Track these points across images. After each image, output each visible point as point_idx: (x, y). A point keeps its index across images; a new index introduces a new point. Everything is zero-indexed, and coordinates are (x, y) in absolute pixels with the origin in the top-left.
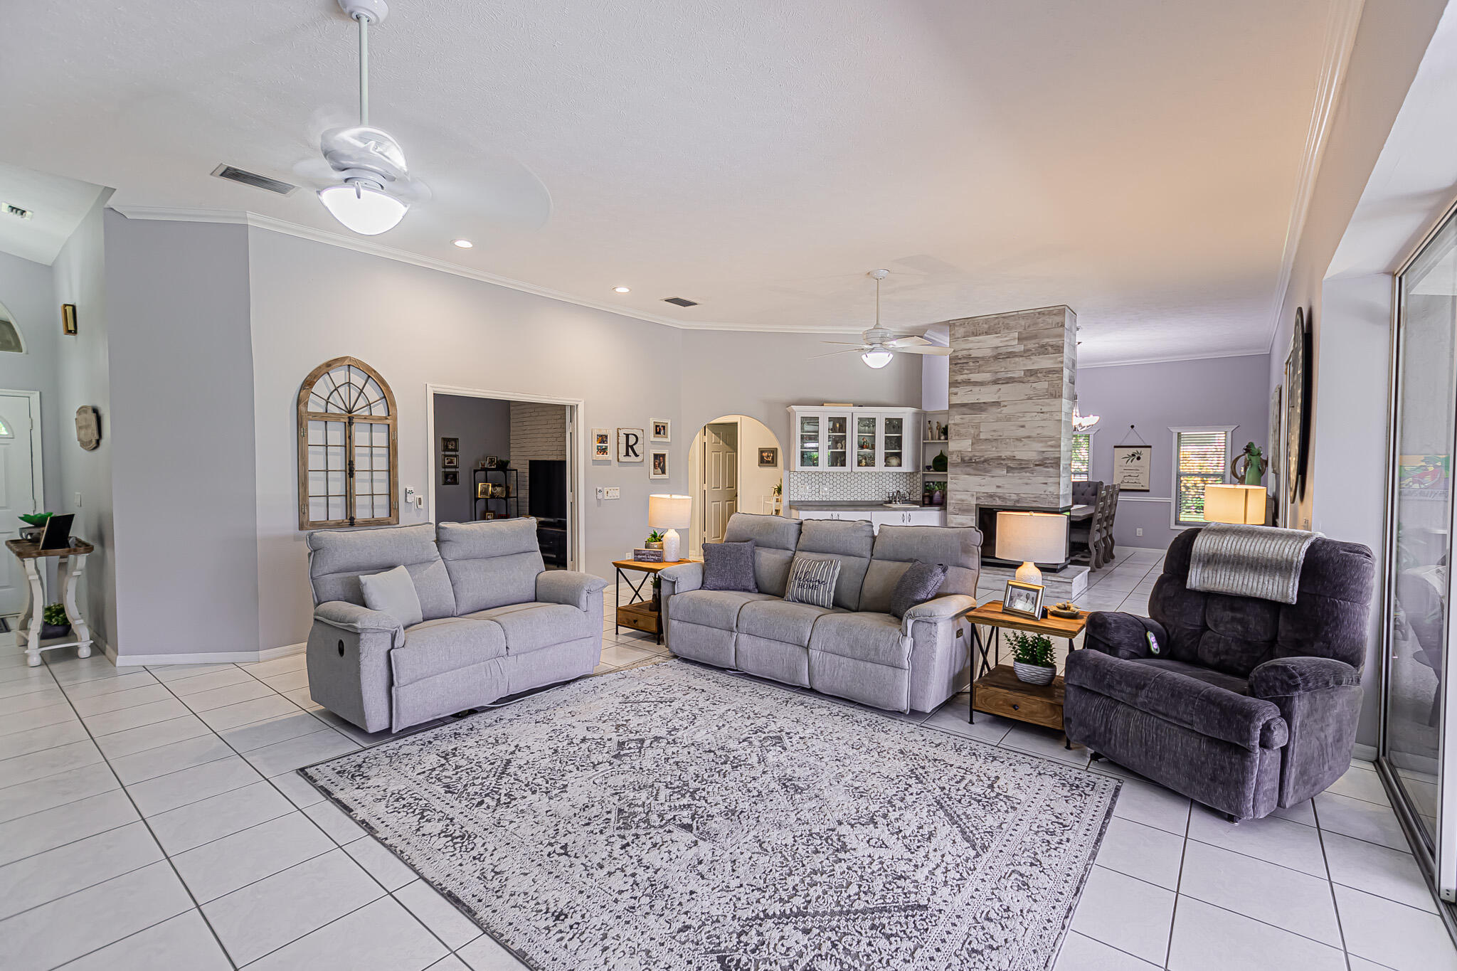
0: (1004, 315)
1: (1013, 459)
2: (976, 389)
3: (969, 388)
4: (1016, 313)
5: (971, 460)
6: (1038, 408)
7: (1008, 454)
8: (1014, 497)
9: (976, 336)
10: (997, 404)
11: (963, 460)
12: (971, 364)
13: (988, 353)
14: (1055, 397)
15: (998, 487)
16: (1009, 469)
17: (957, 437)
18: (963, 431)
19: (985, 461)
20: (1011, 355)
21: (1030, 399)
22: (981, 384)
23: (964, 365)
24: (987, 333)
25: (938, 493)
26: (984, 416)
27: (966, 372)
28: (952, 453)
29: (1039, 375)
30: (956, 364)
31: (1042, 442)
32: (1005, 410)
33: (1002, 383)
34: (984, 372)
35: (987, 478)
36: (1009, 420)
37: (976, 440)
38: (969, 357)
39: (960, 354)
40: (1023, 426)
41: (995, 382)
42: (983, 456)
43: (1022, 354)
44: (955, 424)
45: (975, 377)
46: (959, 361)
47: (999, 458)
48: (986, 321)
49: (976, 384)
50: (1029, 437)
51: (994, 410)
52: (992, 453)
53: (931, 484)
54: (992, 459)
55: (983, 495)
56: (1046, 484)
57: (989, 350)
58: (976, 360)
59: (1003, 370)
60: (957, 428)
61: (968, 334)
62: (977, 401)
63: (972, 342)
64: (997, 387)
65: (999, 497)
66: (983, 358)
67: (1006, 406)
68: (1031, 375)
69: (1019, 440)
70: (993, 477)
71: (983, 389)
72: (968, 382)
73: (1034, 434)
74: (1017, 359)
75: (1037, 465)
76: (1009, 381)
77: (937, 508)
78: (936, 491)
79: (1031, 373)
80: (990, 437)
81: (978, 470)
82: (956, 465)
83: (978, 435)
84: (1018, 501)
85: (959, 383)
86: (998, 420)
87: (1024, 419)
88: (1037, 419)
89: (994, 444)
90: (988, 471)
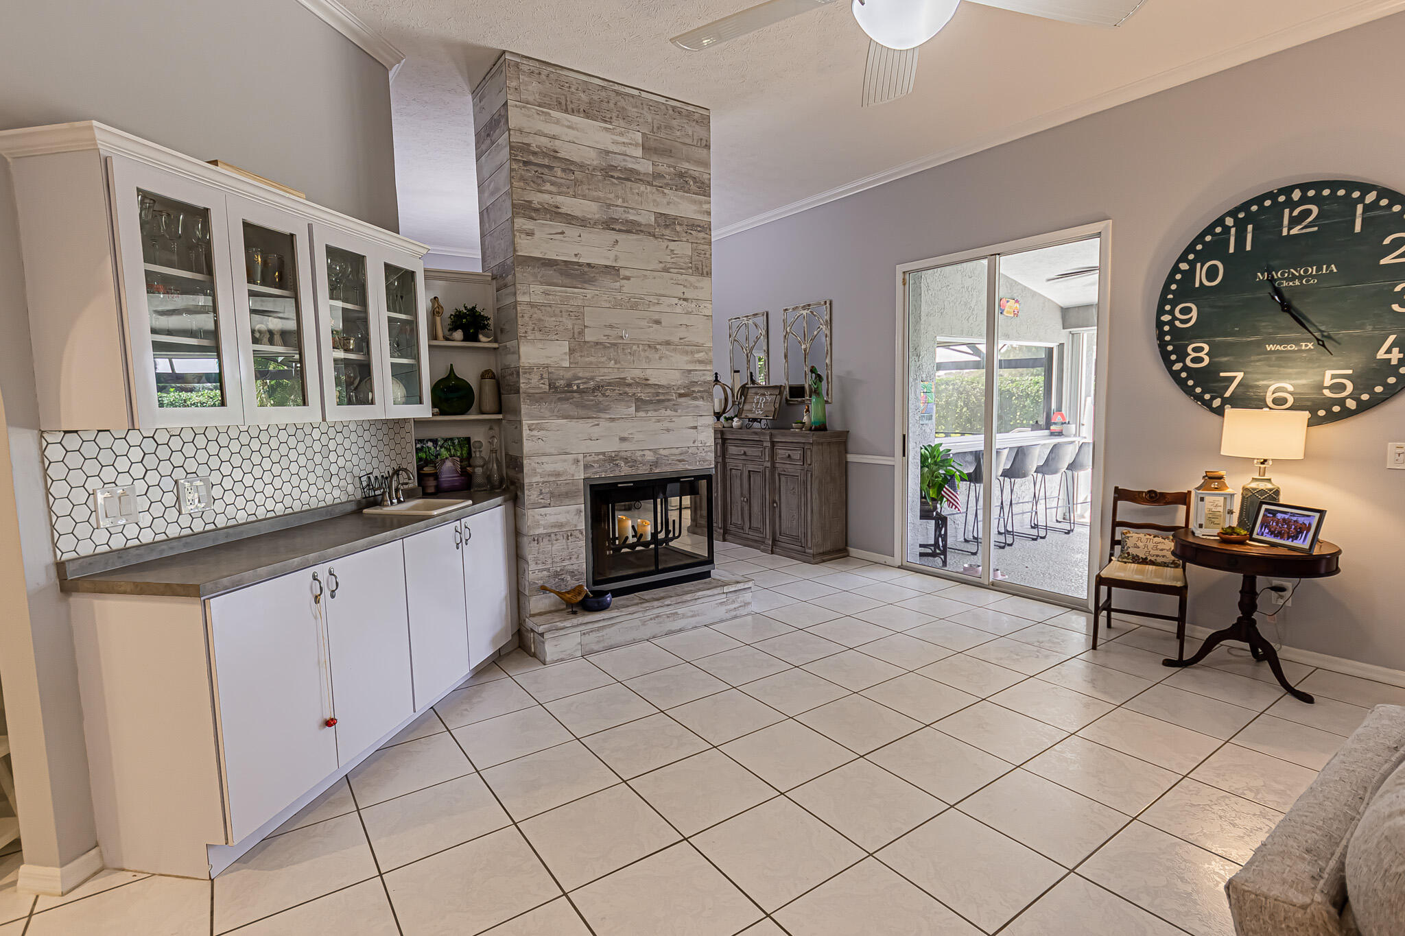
0: (616, 87)
1: (644, 383)
2: (572, 232)
3: (560, 226)
4: (636, 92)
5: (569, 385)
6: (679, 291)
7: (637, 373)
8: (650, 457)
9: (566, 111)
10: (612, 271)
11: (552, 385)
12: (559, 173)
13: (590, 157)
14: (702, 274)
15: (623, 439)
16: (640, 404)
17: (538, 335)
18: (550, 322)
19: (597, 388)
20: (631, 176)
21: (666, 270)
22: (583, 222)
23: (546, 171)
24: (587, 115)
25: (448, 464)
26: (590, 292)
27: (548, 187)
28: (530, 370)
29: (678, 228)
30: (526, 163)
31: (686, 353)
32: (628, 286)
33: (620, 231)
34: (584, 197)
35: (603, 423)
36: (634, 307)
37: (578, 345)
38: (553, 155)
39: (536, 142)
40: (658, 322)
41: (608, 224)
42: (592, 379)
43: (650, 179)
44: (532, 305)
45: (569, 204)
46: (532, 158)
47: (622, 382)
48: (586, 87)
49: (570, 219)
50: (668, 343)
51: (607, 282)
52: (608, 372)
53: (430, 444)
54: (610, 384)
55: (597, 458)
56: (695, 428)
57: (593, 154)
58: (569, 166)
59: (619, 202)
60: (538, 314)
61: (547, 100)
62: (575, 260)
63: (558, 122)
64: (611, 236)
65: (626, 460)
66: (582, 166)
67: (628, 278)
68: (667, 226)
69: (652, 347)
70: (612, 420)
71: (587, 235)
72: (554, 213)
73: (675, 339)
74: (642, 188)
75: (681, 395)
76: (632, 228)
77: (499, 500)
78: (443, 461)
79: (667, 221)
80: (604, 340)
81: (584, 407)
82: (537, 398)
83: (581, 333)
84: (656, 464)
85: (536, 210)
86: (617, 305)
87: (657, 308)
88: (679, 309)
89: (612, 353)
90: (604, 410)
